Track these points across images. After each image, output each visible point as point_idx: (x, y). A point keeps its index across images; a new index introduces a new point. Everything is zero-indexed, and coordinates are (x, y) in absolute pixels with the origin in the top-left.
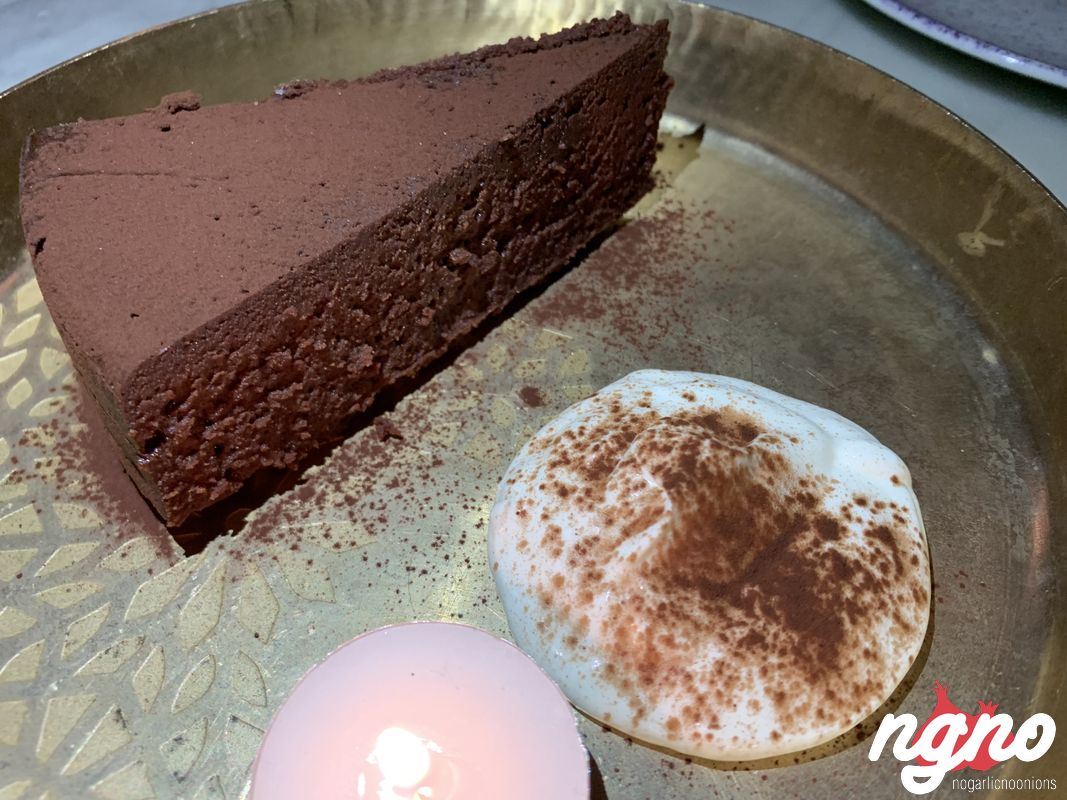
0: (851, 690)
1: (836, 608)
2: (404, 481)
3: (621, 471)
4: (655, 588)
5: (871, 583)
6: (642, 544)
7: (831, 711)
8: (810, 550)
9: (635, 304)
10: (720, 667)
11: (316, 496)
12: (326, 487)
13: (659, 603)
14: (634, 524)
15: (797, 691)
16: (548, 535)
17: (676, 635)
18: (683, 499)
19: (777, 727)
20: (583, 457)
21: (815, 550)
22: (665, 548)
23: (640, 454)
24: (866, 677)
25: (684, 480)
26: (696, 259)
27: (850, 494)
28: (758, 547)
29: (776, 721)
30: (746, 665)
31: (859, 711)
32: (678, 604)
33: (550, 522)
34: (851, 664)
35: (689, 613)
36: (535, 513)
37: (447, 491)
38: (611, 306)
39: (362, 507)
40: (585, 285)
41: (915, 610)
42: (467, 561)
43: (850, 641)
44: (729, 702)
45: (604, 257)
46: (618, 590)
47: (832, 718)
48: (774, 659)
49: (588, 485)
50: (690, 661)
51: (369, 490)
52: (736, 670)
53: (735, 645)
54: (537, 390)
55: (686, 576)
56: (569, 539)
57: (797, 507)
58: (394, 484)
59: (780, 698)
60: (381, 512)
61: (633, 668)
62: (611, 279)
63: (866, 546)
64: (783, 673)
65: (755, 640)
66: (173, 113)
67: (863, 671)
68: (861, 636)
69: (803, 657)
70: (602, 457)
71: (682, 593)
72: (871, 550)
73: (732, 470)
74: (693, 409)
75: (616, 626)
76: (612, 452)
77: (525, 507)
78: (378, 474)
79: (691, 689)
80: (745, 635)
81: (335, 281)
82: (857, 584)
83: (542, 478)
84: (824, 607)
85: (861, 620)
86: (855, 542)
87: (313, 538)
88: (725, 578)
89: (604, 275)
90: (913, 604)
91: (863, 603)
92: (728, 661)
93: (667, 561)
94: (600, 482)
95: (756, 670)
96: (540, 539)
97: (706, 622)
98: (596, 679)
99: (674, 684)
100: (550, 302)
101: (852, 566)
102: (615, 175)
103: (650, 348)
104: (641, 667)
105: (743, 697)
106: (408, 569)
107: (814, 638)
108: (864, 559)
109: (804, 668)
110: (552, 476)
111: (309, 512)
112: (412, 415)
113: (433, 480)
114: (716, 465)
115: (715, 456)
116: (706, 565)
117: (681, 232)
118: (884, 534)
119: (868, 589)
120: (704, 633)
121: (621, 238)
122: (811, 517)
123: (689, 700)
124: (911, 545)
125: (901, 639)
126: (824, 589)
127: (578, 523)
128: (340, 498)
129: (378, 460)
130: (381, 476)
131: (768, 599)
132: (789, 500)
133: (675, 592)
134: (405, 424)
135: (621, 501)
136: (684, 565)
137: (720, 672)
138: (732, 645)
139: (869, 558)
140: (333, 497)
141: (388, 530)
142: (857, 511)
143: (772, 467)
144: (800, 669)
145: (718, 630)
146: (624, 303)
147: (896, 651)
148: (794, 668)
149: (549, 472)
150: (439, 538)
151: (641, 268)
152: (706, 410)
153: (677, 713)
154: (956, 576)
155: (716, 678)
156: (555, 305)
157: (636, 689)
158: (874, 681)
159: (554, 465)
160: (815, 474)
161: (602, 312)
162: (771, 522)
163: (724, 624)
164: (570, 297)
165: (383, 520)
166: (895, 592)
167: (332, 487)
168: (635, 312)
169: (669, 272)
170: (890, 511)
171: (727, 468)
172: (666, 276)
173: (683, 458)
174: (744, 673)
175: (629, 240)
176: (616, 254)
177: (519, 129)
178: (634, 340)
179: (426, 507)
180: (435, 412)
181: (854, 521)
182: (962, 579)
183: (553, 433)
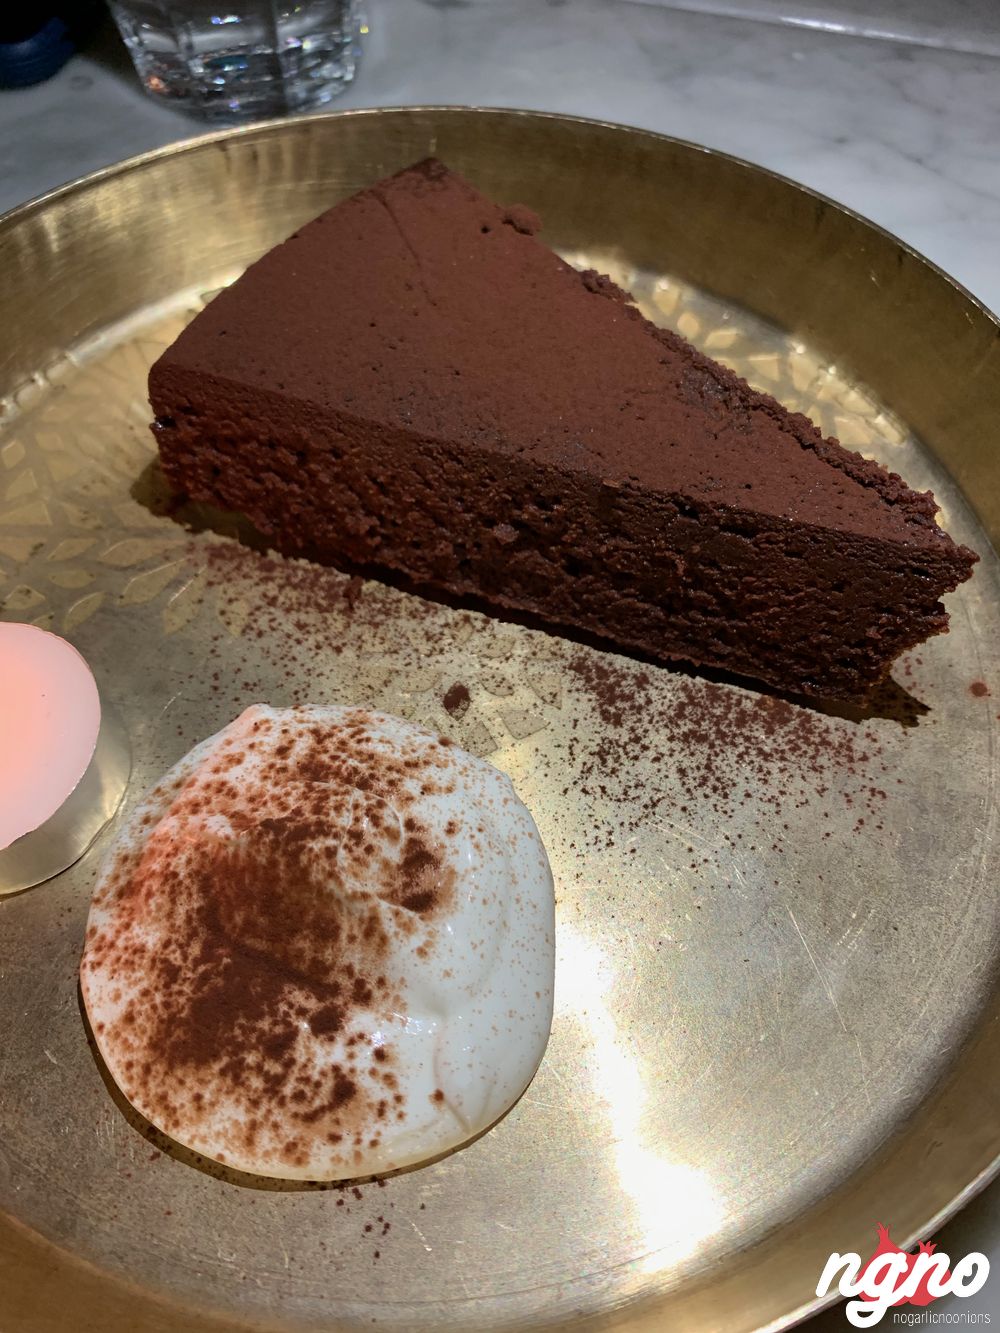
0: (160, 1090)
1: (230, 1048)
3: (304, 786)
4: (189, 861)
6: (219, 826)
7: (135, 1077)
8: (291, 1006)
10: (140, 950)
11: (267, 574)
12: (281, 578)
13: (178, 870)
14: (244, 817)
15: (139, 1034)
16: (233, 756)
17: (155, 898)
18: (259, 843)
19: (108, 1027)
20: (327, 752)
21: (292, 1012)
22: (223, 853)
23: (317, 792)
24: (177, 1105)
25: (277, 834)
26: (772, 800)
27: (389, 1041)
28: (275, 951)
29: (112, 1023)
30: (146, 974)
31: (145, 1106)
32: (183, 889)
33: (247, 752)
34: (182, 1082)
35: (178, 902)
36: (257, 738)
41: (275, 1150)
43: (202, 1074)
44: (114, 971)
47: (130, 1079)
48: (158, 998)
49: (293, 767)
50: (139, 924)
52: (140, 965)
53: (163, 957)
54: (469, 702)
55: (212, 886)
56: (233, 776)
57: (346, 983)
58: (300, 626)
59: (129, 1018)
60: (268, 630)
61: (128, 877)
63: (318, 1069)
64: (149, 1012)
65: (171, 973)
66: (504, 222)
67: (181, 1098)
68: (213, 1086)
69: (170, 1027)
70: (330, 767)
71: (194, 889)
72: (316, 1077)
74: (436, 837)
75: (154, 845)
76: (337, 774)
77: (263, 728)
78: (309, 609)
79: (118, 932)
80: (175, 962)
82: (266, 1067)
83: (294, 729)
84: (227, 1035)
85: (229, 1081)
86: (320, 1056)
87: (225, 592)
88: (228, 927)
90: (280, 1146)
91: (247, 1078)
92: (147, 955)
93: (216, 862)
94: (298, 777)
95: (145, 984)
96: (232, 752)
97: (177, 923)
98: (116, 852)
99: (121, 917)
101: (286, 1056)
104: (129, 883)
105: (120, 983)
107: (190, 1033)
108: (300, 1070)
109: (159, 1032)
110: (301, 735)
111: (251, 577)
112: (388, 606)
114: (311, 863)
115: (317, 856)
116: (229, 903)
117: (817, 769)
118: (344, 1090)
119: (266, 1081)
120: (168, 924)
121: (760, 704)
122: (339, 1001)
123: (110, 936)
124: (354, 1130)
125: (234, 1137)
126: (246, 1031)
128: (271, 594)
129: (324, 603)
130: (307, 613)
131: (218, 974)
132: (349, 970)
133: (192, 882)
134: (374, 605)
135: (269, 798)
136: (221, 880)
137: (135, 952)
138: (162, 953)
139: (303, 1075)
140: (272, 589)
141: (251, 643)
142: (364, 1059)
143: (369, 933)
144: (158, 1028)
145: (174, 936)
147: (218, 1134)
148: (157, 1021)
149: (305, 731)
152: (441, 851)
153: (100, 932)
154: (381, 1219)
155: (130, 951)
157: (116, 886)
158: (178, 1115)
159: (315, 732)
160: (401, 994)
162: (308, 955)
163: (181, 940)
164: (624, 683)
165: (260, 634)
166: (278, 1116)
167: (281, 582)
168: (636, 758)
169: (728, 775)
170: (388, 1095)
171: (316, 876)
172: (718, 774)
173: (307, 826)
174: (140, 974)
175: (764, 713)
176: (728, 708)
177: (639, 489)
178: (590, 770)
179: (286, 661)
180: (400, 622)
181: (349, 1050)
182: (378, 1228)
183: (376, 723)
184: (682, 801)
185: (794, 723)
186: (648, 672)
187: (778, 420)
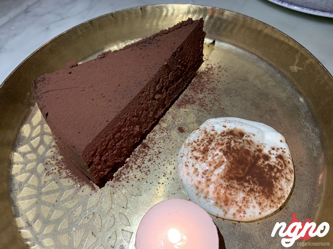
0: (277, 199)
1: (271, 179)
2: (152, 159)
3: (211, 151)
4: (225, 181)
5: (279, 171)
6: (220, 170)
7: (273, 205)
8: (262, 164)
9: (204, 98)
10: (244, 198)
11: (130, 167)
12: (132, 164)
13: (226, 185)
14: (217, 165)
15: (264, 202)
16: (194, 171)
17: (232, 192)
18: (229, 158)
19: (260, 211)
20: (200, 148)
21: (263, 164)
22: (226, 170)
23: (215, 146)
24: (280, 195)
25: (228, 153)
26: (218, 82)
27: (270, 147)
28: (249, 166)
29: (260, 210)
30: (250, 197)
31: (280, 204)
32: (231, 184)
33: (195, 167)
34: (276, 192)
35: (234, 186)
36: (190, 165)
37: (164, 160)
38: (197, 100)
39: (143, 168)
40: (189, 94)
41: (290, 175)
42: (173, 179)
43: (275, 187)
44: (248, 207)
45: (193, 85)
46: (216, 183)
47: (273, 207)
48: (257, 195)
49: (203, 156)
50: (237, 199)
51: (143, 163)
52: (248, 199)
53: (247, 192)
54: (182, 127)
55: (232, 176)
56: (200, 171)
57: (257, 153)
58: (150, 160)
59: (260, 204)
60: (148, 169)
61: (222, 202)
62: (196, 91)
63: (276, 161)
64: (260, 198)
65: (252, 190)
66: (71, 68)
67: (279, 194)
68: (278, 185)
69: (264, 193)
70: (205, 147)
71: (232, 181)
72: (278, 162)
73: (240, 147)
74: (226, 130)
75: (217, 192)
76: (207, 146)
77: (187, 164)
78: (145, 158)
79: (237, 205)
80: (249, 189)
81: (128, 112)
82: (275, 171)
83: (190, 155)
84: (268, 179)
85: (277, 181)
86: (273, 160)
87: (132, 179)
88: (242, 175)
89: (194, 91)
90: (290, 174)
91: (277, 176)
92: (246, 197)
93: (227, 174)
94: (206, 154)
95: (253, 198)
96: (193, 172)
97: (239, 188)
98: (213, 206)
99: (233, 205)
100: (181, 101)
101: (273, 167)
102: (193, 63)
103: (210, 111)
104: (224, 202)
105: (251, 205)
106: (158, 183)
107: (267, 188)
108: (276, 164)
109: (265, 196)
110: (192, 154)
111: (129, 171)
112: (150, 140)
113: (160, 158)
114: (236, 147)
115: (235, 145)
116: (237, 173)
117: (213, 74)
118: (280, 157)
119: (278, 172)
120: (239, 190)
121: (197, 78)
122: (261, 155)
123: (237, 208)
124: (287, 158)
125: (288, 183)
126: (267, 174)
127: (203, 166)
128: (136, 166)
129: (144, 154)
130: (146, 158)
131: (253, 179)
132: (255, 151)
133: (230, 181)
134: (149, 143)
135: (213, 159)
136: (231, 174)
137: (244, 200)
140: (135, 167)
141: (151, 173)
142: (273, 152)
143: (249, 144)
144: (264, 196)
145: (242, 189)
146: (201, 98)
147: (287, 187)
148: (262, 196)
149: (192, 153)
150: (165, 174)
151: (204, 87)
152: (229, 129)
153: (235, 212)
154: (300, 163)
155: (243, 202)
156: (182, 102)
157: (223, 207)
158: (282, 195)
159: (192, 151)
160: (260, 143)
161: (195, 102)
162: (251, 159)
163: (243, 187)
164: (186, 99)
165: (149, 171)
166: (285, 172)
167: (133, 164)
168: (204, 100)
169: (211, 87)
170: (281, 150)
171: (239, 147)
172: (211, 88)
173: (227, 146)
174: (250, 199)
175: (199, 78)
176: (196, 83)
177: (168, 60)
178: (206, 109)
179: (159, 166)
180: (156, 138)
181: (272, 155)
182: (301, 164)
183: (190, 141)
184: (216, 95)
185: (202, 75)
186: (184, 94)
187: (159, 35)
